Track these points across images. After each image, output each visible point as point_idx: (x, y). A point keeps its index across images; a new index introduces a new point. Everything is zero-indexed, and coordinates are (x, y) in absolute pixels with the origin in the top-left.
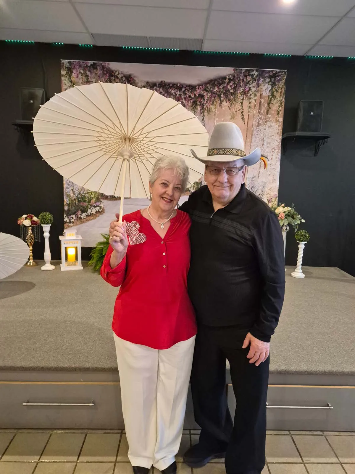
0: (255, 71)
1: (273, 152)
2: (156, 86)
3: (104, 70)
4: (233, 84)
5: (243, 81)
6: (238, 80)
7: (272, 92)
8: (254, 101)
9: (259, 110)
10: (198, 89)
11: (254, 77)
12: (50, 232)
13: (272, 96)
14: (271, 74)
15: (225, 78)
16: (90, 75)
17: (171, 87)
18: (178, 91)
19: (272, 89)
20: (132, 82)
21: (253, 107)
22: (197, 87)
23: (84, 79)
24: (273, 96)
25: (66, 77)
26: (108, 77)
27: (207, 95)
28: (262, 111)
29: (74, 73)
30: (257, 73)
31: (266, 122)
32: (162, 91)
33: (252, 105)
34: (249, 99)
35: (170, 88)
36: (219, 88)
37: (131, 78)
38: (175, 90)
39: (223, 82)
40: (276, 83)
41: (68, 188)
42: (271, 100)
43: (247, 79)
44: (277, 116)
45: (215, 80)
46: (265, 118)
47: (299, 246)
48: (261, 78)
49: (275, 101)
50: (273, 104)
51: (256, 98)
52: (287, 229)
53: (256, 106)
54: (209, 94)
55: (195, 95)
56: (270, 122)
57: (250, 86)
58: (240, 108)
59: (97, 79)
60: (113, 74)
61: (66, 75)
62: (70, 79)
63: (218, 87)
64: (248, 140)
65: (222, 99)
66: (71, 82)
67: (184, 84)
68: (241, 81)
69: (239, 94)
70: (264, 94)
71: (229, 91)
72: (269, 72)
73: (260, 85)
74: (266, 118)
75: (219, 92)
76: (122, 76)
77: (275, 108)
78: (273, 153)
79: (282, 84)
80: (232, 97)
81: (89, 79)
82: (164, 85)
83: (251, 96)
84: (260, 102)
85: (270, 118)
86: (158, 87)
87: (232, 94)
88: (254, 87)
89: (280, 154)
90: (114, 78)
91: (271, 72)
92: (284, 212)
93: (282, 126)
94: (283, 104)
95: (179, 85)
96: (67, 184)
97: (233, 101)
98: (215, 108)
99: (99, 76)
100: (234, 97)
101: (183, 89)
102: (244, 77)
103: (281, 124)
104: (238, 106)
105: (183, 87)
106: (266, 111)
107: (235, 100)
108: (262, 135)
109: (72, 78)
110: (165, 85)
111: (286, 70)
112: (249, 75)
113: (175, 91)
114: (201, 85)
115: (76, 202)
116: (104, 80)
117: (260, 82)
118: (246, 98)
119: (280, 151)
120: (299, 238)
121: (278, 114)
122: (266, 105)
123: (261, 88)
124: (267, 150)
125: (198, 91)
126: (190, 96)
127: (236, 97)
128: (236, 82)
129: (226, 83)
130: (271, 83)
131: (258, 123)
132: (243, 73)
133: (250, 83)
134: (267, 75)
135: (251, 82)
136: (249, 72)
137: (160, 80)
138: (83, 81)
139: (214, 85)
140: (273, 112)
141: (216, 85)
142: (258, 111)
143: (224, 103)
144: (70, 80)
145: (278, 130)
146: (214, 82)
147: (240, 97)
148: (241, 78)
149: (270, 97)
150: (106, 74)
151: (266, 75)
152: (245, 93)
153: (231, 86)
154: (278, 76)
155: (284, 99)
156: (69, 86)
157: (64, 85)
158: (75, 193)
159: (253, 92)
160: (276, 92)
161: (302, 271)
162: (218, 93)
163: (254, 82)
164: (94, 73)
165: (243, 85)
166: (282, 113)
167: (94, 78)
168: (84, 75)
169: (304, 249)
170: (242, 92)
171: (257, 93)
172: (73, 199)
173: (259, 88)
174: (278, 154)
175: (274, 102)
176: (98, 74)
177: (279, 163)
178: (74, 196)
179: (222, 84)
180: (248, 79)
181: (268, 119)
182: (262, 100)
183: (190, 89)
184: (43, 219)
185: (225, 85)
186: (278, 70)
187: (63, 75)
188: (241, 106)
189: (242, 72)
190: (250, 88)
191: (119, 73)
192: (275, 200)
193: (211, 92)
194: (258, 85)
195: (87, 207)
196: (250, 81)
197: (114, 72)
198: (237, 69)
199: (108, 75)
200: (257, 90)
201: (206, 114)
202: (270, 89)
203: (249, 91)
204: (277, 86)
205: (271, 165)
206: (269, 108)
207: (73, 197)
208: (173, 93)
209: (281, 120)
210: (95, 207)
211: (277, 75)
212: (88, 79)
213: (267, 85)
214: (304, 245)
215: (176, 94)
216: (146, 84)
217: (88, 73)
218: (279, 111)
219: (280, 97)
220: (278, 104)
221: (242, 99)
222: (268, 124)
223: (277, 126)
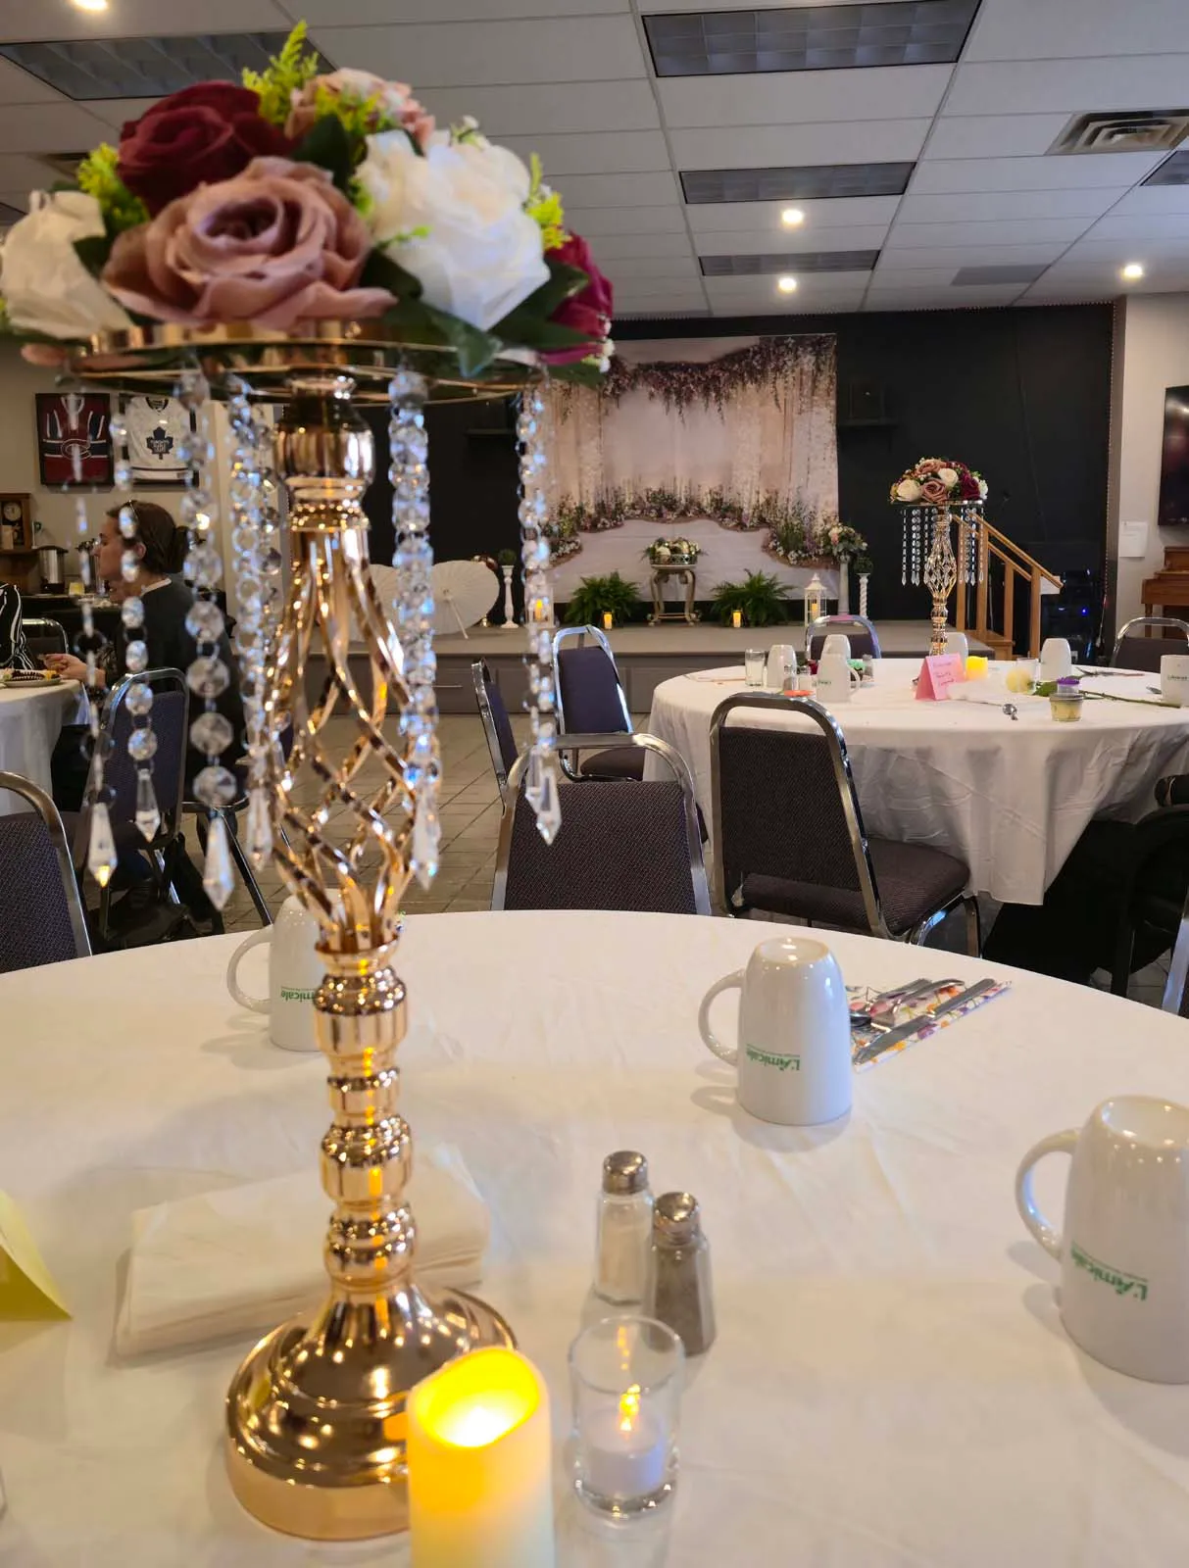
0: (789, 339)
4: (760, 358)
5: (774, 353)
6: (767, 353)
7: (816, 365)
8: (791, 379)
9: (800, 391)
10: (711, 368)
11: (790, 345)
12: (512, 577)
13: (817, 370)
14: (814, 340)
15: (748, 351)
19: (816, 361)
21: (791, 388)
22: (709, 366)
24: (819, 369)
27: (723, 376)
28: (805, 393)
30: (793, 341)
31: (812, 407)
33: (790, 384)
34: (784, 377)
35: (672, 369)
36: (740, 365)
39: (745, 356)
40: (823, 353)
42: (816, 376)
44: (826, 398)
45: (734, 355)
46: (809, 401)
47: (861, 581)
48: (799, 347)
49: (822, 378)
50: (819, 381)
51: (794, 375)
52: (846, 559)
53: (796, 385)
54: (727, 374)
55: (707, 377)
56: (816, 406)
57: (785, 359)
58: (772, 390)
64: (787, 434)
65: (746, 379)
68: (771, 354)
69: (770, 371)
70: (806, 368)
72: (810, 338)
73: (799, 357)
74: (811, 402)
75: (741, 370)
77: (823, 387)
78: (825, 450)
79: (830, 353)
80: (759, 376)
83: (787, 373)
84: (801, 380)
85: (816, 401)
87: (759, 372)
88: (791, 360)
89: (835, 453)
91: (812, 338)
92: (839, 534)
93: (834, 412)
94: (834, 380)
97: (762, 382)
98: (737, 393)
100: (763, 376)
101: (690, 370)
102: (774, 347)
103: (833, 409)
104: (769, 388)
106: (810, 391)
107: (764, 379)
108: (807, 425)
111: (835, 334)
112: (783, 344)
114: (714, 363)
117: (798, 352)
118: (780, 376)
119: (835, 447)
120: (858, 568)
121: (828, 395)
122: (810, 384)
123: (801, 361)
124: (816, 447)
125: (711, 371)
126: (699, 379)
127: (765, 376)
128: (764, 355)
129: (750, 357)
130: (814, 353)
131: (800, 409)
132: (773, 342)
133: (785, 355)
134: (808, 342)
135: (786, 353)
136: (781, 341)
137: (657, 360)
139: (732, 362)
140: (821, 393)
141: (735, 361)
142: (798, 392)
143: (749, 385)
145: (830, 417)
146: (733, 358)
147: (770, 374)
148: (771, 349)
149: (815, 372)
151: (806, 343)
152: (778, 369)
153: (757, 361)
154: (824, 343)
155: (834, 374)
159: (789, 366)
160: (822, 365)
162: (739, 372)
163: (790, 353)
165: (774, 358)
166: (833, 393)
169: (868, 584)
170: (774, 367)
171: (795, 368)
173: (798, 361)
174: (832, 452)
179: (743, 359)
180: (780, 349)
181: (814, 403)
182: (803, 376)
183: (699, 370)
184: (504, 558)
185: (749, 360)
186: (823, 335)
188: (774, 387)
190: (784, 361)
193: (730, 371)
194: (797, 357)
195: (558, 543)
196: (784, 352)
198: (764, 338)
200: (795, 364)
201: (723, 401)
202: (813, 361)
203: (783, 365)
204: (823, 356)
205: (824, 467)
206: (814, 387)
209: (833, 402)
210: (569, 543)
211: (822, 341)
213: (809, 357)
214: (868, 578)
215: (680, 378)
218: (829, 390)
219: (829, 372)
220: (826, 382)
221: (774, 378)
222: (815, 409)
223: (828, 412)
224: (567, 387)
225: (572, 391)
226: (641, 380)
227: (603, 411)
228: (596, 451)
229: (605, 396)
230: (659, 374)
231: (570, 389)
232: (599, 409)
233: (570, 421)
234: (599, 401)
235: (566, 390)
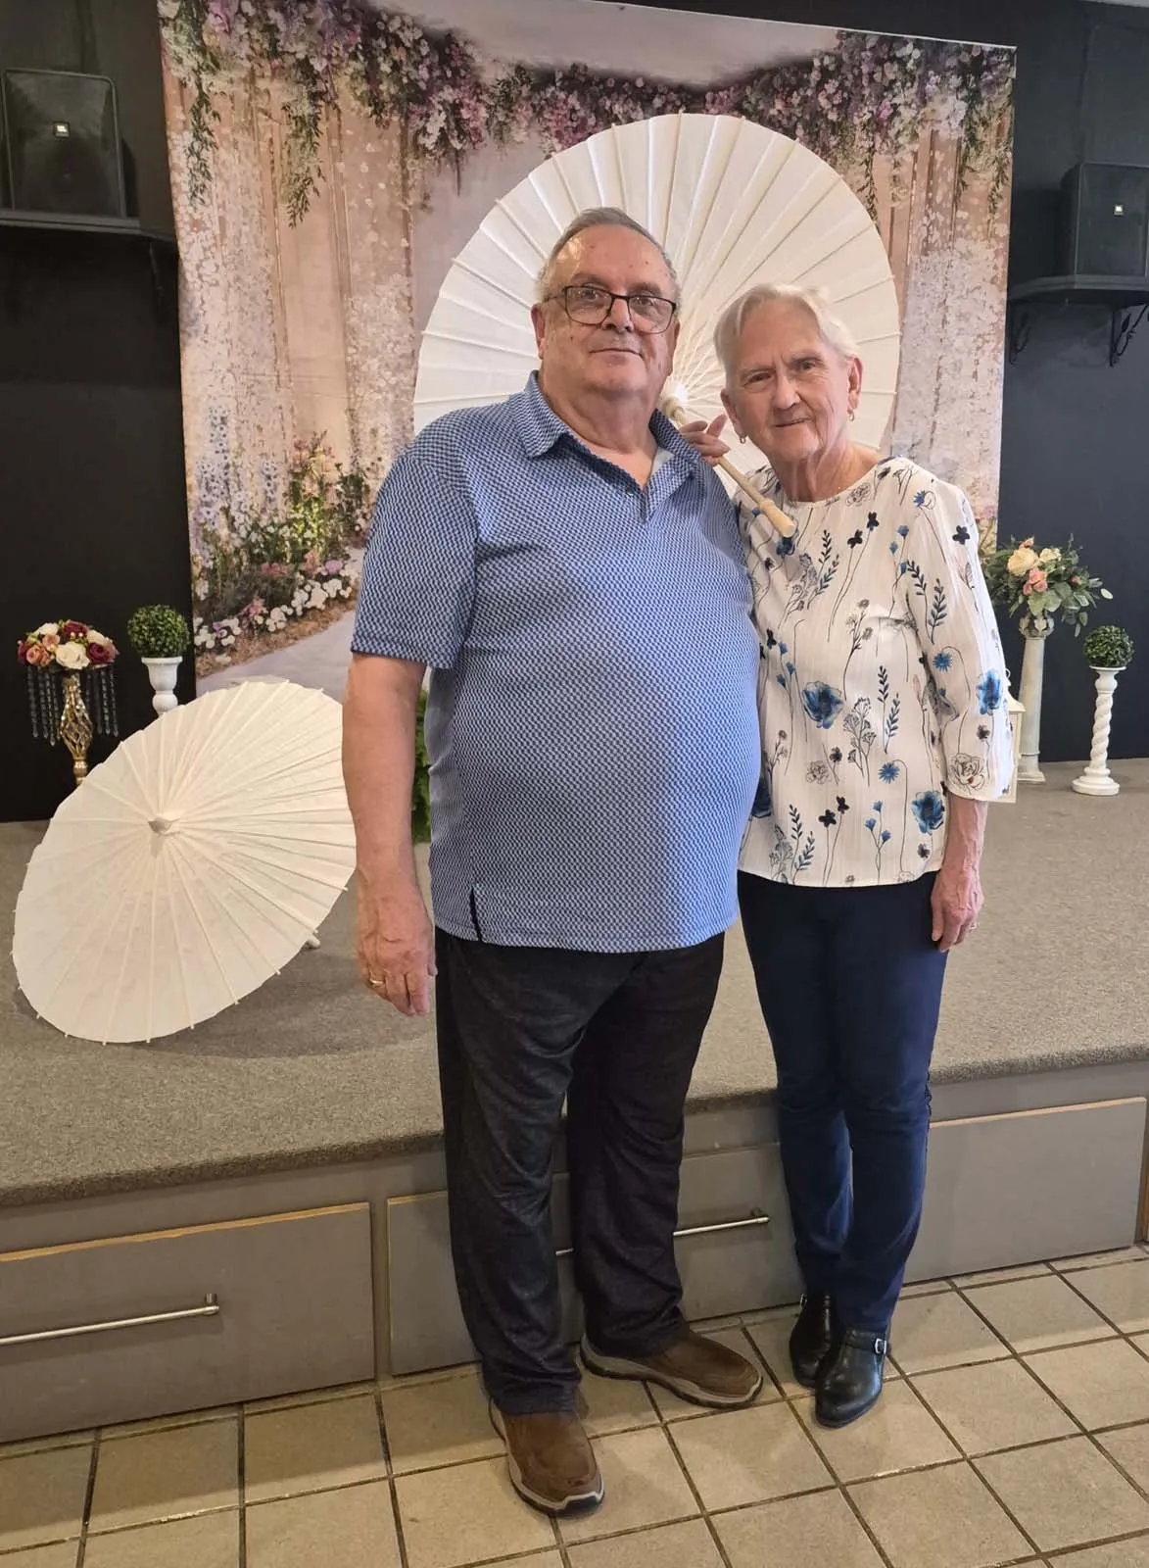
0: (910, 46)
1: (978, 348)
2: (554, 84)
3: (340, 8)
4: (838, 89)
5: (871, 80)
6: (855, 77)
7: (969, 125)
8: (909, 159)
9: (927, 193)
10: (713, 102)
11: (910, 65)
12: (177, 692)
13: (970, 140)
14: (966, 58)
15: (807, 66)
16: (282, 27)
17: (613, 90)
18: (639, 109)
19: (968, 116)
20: (459, 63)
21: (908, 180)
22: (709, 96)
23: (258, 41)
24: (972, 139)
25: (181, 27)
26: (359, 39)
28: (939, 199)
29: (216, 15)
30: (917, 54)
31: (952, 238)
32: (578, 107)
33: (905, 171)
34: (893, 151)
35: (609, 93)
36: (788, 105)
37: (453, 46)
38: (625, 101)
39: (802, 79)
40: (983, 94)
41: (207, 504)
42: (966, 157)
43: (884, 74)
44: (989, 216)
45: (774, 71)
46: (948, 222)
47: (1099, 683)
48: (931, 72)
49: (981, 161)
50: (973, 171)
51: (916, 147)
52: (1047, 628)
53: (918, 176)
56: (966, 237)
57: (896, 101)
58: (864, 181)
59: (311, 45)
60: (381, 26)
61: (179, 22)
62: (200, 37)
63: (785, 100)
66: (202, 50)
67: (661, 81)
68: (865, 82)
69: (859, 128)
70: (944, 132)
71: (820, 114)
72: (959, 51)
73: (931, 99)
74: (953, 224)
75: (789, 118)
76: (417, 38)
77: (983, 188)
78: (980, 352)
79: (1000, 98)
80: (833, 141)
81: (281, 43)
82: (583, 79)
83: (901, 140)
84: (932, 162)
85: (965, 223)
86: (562, 89)
87: (836, 128)
88: (910, 106)
89: (1001, 358)
90: (384, 46)
91: (963, 53)
92: (1042, 568)
93: (1006, 254)
94: (1009, 173)
95: (640, 83)
96: (203, 484)
97: (840, 156)
99: (321, 33)
100: (842, 141)
101: (657, 102)
102: (873, 65)
103: (1003, 246)
104: (856, 173)
105: (655, 92)
106: (951, 196)
107: (844, 149)
108: (939, 288)
109: (205, 39)
110: (589, 81)
111: (1014, 48)
112: (892, 59)
113: (626, 108)
114: (722, 90)
115: (241, 563)
116: (341, 48)
117: (928, 86)
118: (885, 145)
119: (1002, 345)
120: (1102, 655)
121: (993, 211)
122: (951, 175)
123: (933, 111)
124: (958, 343)
125: (713, 111)
127: (848, 139)
128: (848, 84)
129: (813, 84)
130: (965, 93)
131: (926, 240)
132: (872, 49)
133: (896, 90)
134: (951, 62)
135: (899, 84)
136: (891, 49)
137: (568, 61)
138: (252, 49)
139: (769, 92)
140: (975, 202)
141: (776, 91)
142: (924, 194)
144: (198, 43)
145: (995, 267)
146: (772, 78)
147: (861, 139)
148: (865, 69)
149: (964, 146)
150: (348, 26)
151: (948, 64)
152: (877, 125)
153: (829, 98)
154: (989, 68)
155: (1009, 154)
156: (196, 67)
157: (173, 65)
158: (236, 524)
159: (907, 121)
160: (981, 129)
161: (1108, 771)
162: (785, 122)
163: (909, 84)
164: (301, 18)
165: (870, 95)
166: (1004, 206)
167: (302, 39)
168: (256, 23)
169: (1116, 695)
170: (869, 120)
171: (920, 127)
172: (230, 549)
173: (928, 109)
174: (995, 358)
175: (977, 163)
176: (319, 25)
177: (998, 391)
178: (234, 535)
179: (795, 88)
180: (887, 72)
181: (959, 228)
182: (937, 154)
183: (682, 103)
184: (154, 636)
185: (809, 93)
186: (988, 47)
187: (168, 19)
188: (867, 175)
189: (868, 47)
190: (895, 106)
191: (403, 23)
192: (990, 528)
193: (762, 116)
194: (924, 99)
195: (291, 581)
196: (893, 82)
197: (385, 17)
198: (849, 35)
199: (358, 28)
200: (919, 117)
202: (962, 114)
203: (891, 118)
204: (986, 104)
205: (972, 397)
206: (960, 186)
207: (228, 543)
208: (620, 117)
209: (1003, 230)
210: (323, 579)
211: (985, 63)
212: (274, 43)
213: (952, 99)
214: (1116, 677)
216: (513, 74)
217: (275, 16)
218: (994, 196)
219: (997, 147)
220: (990, 173)
221: (869, 150)
222: (961, 244)
223: (990, 253)
224: (305, 109)
225: (322, 126)
226: (524, 112)
227: (414, 198)
228: (395, 315)
229: (420, 151)
230: (573, 101)
231: (316, 118)
232: (405, 189)
233: (316, 219)
234: (403, 165)
235: (300, 119)
